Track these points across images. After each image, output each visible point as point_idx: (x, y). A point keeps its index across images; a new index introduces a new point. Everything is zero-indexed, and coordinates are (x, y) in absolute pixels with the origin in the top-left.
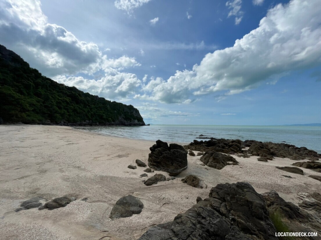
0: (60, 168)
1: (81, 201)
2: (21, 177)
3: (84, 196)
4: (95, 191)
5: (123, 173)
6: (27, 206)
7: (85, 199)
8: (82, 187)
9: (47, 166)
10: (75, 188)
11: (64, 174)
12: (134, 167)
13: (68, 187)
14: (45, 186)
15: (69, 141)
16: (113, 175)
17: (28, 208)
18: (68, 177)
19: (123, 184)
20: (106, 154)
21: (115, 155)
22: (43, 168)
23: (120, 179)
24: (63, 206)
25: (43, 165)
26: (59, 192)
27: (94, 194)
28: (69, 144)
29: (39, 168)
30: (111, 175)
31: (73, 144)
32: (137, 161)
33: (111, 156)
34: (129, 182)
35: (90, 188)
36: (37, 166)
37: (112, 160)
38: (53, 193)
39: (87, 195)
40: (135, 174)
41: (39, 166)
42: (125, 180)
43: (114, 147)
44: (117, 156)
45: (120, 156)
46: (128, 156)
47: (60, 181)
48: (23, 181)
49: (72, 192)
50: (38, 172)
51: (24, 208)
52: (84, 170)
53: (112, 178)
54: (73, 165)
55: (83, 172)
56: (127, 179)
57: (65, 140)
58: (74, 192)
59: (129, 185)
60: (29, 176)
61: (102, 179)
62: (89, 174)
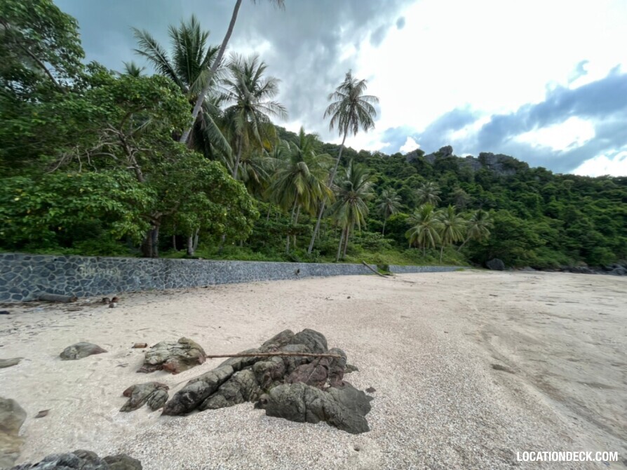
2: (589, 381)
36: (615, 368)
60: (610, 388)
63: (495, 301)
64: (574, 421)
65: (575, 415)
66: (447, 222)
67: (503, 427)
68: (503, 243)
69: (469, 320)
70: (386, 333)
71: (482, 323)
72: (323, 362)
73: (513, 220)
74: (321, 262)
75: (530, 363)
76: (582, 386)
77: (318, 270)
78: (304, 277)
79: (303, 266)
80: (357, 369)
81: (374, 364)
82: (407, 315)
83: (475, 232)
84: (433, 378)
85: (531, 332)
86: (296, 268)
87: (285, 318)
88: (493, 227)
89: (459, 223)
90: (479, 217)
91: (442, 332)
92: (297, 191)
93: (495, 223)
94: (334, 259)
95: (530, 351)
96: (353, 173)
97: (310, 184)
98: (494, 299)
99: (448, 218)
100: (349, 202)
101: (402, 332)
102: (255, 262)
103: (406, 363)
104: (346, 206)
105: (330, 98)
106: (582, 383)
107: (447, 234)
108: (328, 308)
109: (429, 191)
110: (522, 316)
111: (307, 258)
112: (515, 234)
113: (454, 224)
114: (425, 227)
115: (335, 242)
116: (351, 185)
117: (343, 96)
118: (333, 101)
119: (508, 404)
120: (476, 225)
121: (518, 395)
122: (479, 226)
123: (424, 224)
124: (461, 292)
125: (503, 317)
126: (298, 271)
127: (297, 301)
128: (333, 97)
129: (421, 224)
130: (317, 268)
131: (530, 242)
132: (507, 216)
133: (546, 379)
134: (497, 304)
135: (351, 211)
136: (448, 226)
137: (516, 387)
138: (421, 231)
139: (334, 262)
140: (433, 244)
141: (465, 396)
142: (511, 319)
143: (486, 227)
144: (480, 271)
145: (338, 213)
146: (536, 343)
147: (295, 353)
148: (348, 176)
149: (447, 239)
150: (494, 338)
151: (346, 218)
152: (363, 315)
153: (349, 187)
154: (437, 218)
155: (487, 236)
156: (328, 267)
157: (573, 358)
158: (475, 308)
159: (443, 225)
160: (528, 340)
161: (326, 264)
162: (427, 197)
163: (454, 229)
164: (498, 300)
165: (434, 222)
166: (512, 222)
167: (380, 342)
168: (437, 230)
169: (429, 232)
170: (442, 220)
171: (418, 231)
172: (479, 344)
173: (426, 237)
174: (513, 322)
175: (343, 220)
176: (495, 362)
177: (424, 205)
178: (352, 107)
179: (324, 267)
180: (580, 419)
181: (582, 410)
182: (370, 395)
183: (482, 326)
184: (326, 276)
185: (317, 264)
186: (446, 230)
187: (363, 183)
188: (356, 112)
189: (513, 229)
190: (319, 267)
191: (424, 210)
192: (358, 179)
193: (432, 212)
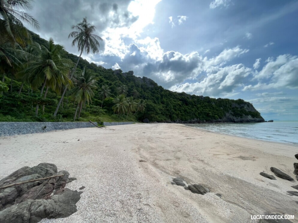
0: (188, 158)
1: (216, 195)
2: (166, 159)
3: (217, 191)
4: (226, 191)
5: (256, 180)
6: (177, 182)
7: (219, 195)
8: (212, 181)
9: (179, 154)
10: (206, 180)
11: (192, 163)
12: (271, 176)
13: (199, 177)
14: (183, 170)
15: (187, 136)
16: (242, 179)
17: (178, 185)
18: (197, 168)
19: (262, 195)
20: (225, 153)
21: (236, 155)
22: (177, 155)
23: (254, 186)
24: (202, 194)
25: (176, 153)
26: (194, 180)
27: (227, 193)
28: (188, 139)
29: (174, 155)
30: (239, 178)
31: (191, 139)
32: (273, 170)
33: (231, 156)
34: (270, 195)
35: (220, 185)
36: (173, 153)
37: (234, 160)
38: (190, 178)
39: (220, 192)
40: (276, 186)
41: (174, 154)
42: (262, 190)
43: (231, 146)
44: (238, 157)
45: (243, 158)
46: (255, 160)
47: (191, 169)
48: (168, 162)
49: (204, 183)
50: (175, 158)
51: (175, 183)
52: (208, 164)
53: (241, 182)
54: (197, 158)
55: (208, 166)
56: (265, 190)
57: (184, 135)
58: (206, 184)
59: (272, 199)
60: (171, 160)
61: (230, 180)
62: (214, 170)
63: (144, 135)
64: (161, 174)
65: (161, 172)
66: (130, 103)
67: (139, 184)
68: (149, 113)
69: (134, 144)
70: (96, 156)
71: (139, 144)
72: (51, 181)
74: (62, 122)
75: (152, 157)
76: (165, 161)
78: (49, 131)
79: (49, 124)
80: (76, 179)
81: (87, 173)
82: (108, 145)
83: (140, 108)
84: (116, 172)
85: (153, 145)
86: (43, 126)
87: (27, 159)
88: (146, 106)
89: (134, 104)
90: (142, 102)
91: (123, 151)
92: (46, 77)
93: (147, 105)
94: (72, 120)
95: (152, 152)
96: (86, 74)
97: (56, 75)
98: (144, 134)
99: (130, 101)
100: (83, 88)
101: (104, 154)
103: (104, 168)
104: (81, 90)
105: (73, 28)
106: (164, 160)
107: (130, 108)
108: (64, 148)
109: (123, 89)
110: (152, 140)
111: (52, 119)
112: (153, 109)
114: (121, 105)
115: (73, 110)
116: (84, 80)
117: (82, 30)
119: (142, 175)
121: (146, 170)
122: (141, 105)
123: (121, 103)
124: (133, 132)
125: (146, 141)
126: (45, 127)
127: (41, 146)
129: (119, 103)
130: (60, 125)
131: (157, 112)
132: (150, 102)
133: (155, 161)
134: (145, 136)
136: (130, 105)
137: (146, 167)
138: (119, 106)
139: (72, 121)
140: (124, 112)
141: (128, 176)
142: (148, 141)
143: (144, 106)
144: (141, 123)
145: (75, 94)
146: (154, 149)
147: (27, 181)
148: (83, 75)
149: (129, 110)
150: (142, 149)
151: (80, 97)
152: (85, 149)
153: (83, 81)
154: (126, 101)
155: (144, 110)
156: (67, 124)
157: (164, 152)
158: (137, 138)
159: (128, 104)
160: (152, 148)
161: (67, 123)
162: (123, 91)
163: (132, 106)
164: (145, 134)
165: (125, 103)
167: (92, 161)
168: (126, 106)
169: (123, 107)
170: (128, 102)
171: (118, 106)
172: (136, 153)
173: (121, 109)
174: (149, 142)
175: (78, 98)
176: (140, 159)
177: (121, 95)
178: (87, 38)
179: (65, 124)
180: (163, 173)
181: (163, 169)
182: (81, 191)
183: (138, 145)
184: (66, 129)
185: (60, 123)
186: (129, 106)
187: (91, 80)
188: (89, 42)
189: (152, 107)
190: (61, 124)
191: (121, 97)
192: (89, 77)
193: (124, 98)
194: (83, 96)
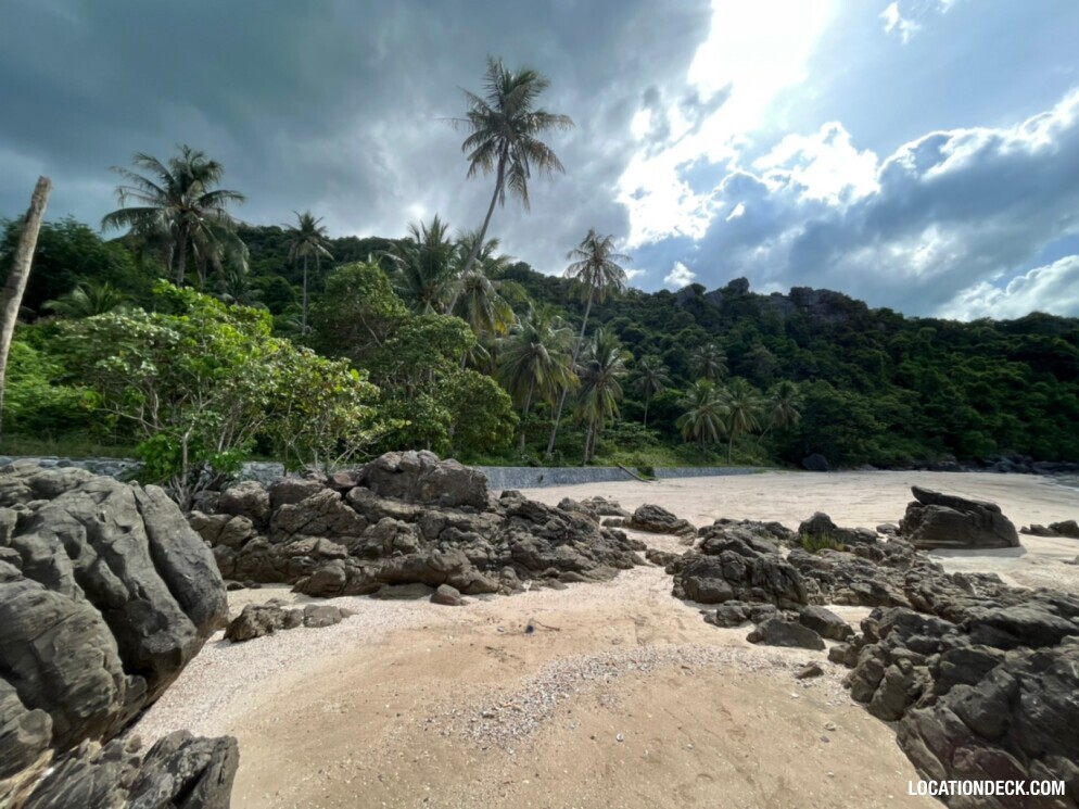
66: (735, 403)
68: (822, 430)
73: (836, 396)
74: (565, 466)
77: (563, 477)
78: (547, 485)
83: (779, 414)
86: (538, 474)
88: (803, 408)
89: (752, 404)
90: (785, 391)
92: (536, 380)
93: (810, 400)
96: (600, 349)
97: (551, 369)
99: (737, 397)
100: (598, 385)
102: (500, 468)
104: (594, 391)
105: (569, 256)
107: (736, 421)
109: (709, 357)
111: (548, 461)
112: (840, 417)
113: (746, 407)
114: (703, 412)
115: (577, 438)
116: (598, 365)
117: (586, 254)
118: (573, 261)
120: (780, 406)
122: (784, 406)
123: (702, 408)
126: (542, 478)
128: (573, 256)
129: (698, 408)
130: (561, 474)
131: (863, 427)
132: (823, 390)
135: (600, 398)
136: (736, 410)
138: (697, 417)
139: (580, 466)
140: (715, 436)
143: (796, 407)
144: (788, 472)
145: (584, 402)
148: (594, 351)
149: (736, 427)
151: (594, 408)
153: (596, 367)
154: (721, 399)
155: (796, 420)
156: (574, 473)
159: (727, 408)
161: (573, 469)
162: (707, 365)
163: (746, 414)
165: (716, 405)
166: (834, 398)
168: (721, 416)
169: (709, 419)
170: (728, 401)
171: (694, 419)
173: (705, 428)
175: (591, 411)
177: (700, 381)
178: (597, 268)
179: (570, 472)
184: (574, 483)
185: (562, 469)
186: (734, 415)
187: (614, 361)
188: (602, 273)
189: (835, 409)
190: (564, 472)
191: (701, 388)
192: (607, 355)
193: (712, 390)
194: (600, 403)
